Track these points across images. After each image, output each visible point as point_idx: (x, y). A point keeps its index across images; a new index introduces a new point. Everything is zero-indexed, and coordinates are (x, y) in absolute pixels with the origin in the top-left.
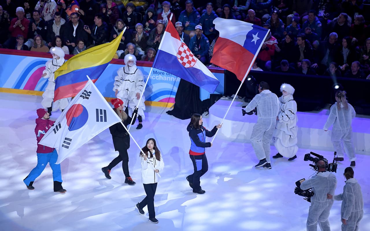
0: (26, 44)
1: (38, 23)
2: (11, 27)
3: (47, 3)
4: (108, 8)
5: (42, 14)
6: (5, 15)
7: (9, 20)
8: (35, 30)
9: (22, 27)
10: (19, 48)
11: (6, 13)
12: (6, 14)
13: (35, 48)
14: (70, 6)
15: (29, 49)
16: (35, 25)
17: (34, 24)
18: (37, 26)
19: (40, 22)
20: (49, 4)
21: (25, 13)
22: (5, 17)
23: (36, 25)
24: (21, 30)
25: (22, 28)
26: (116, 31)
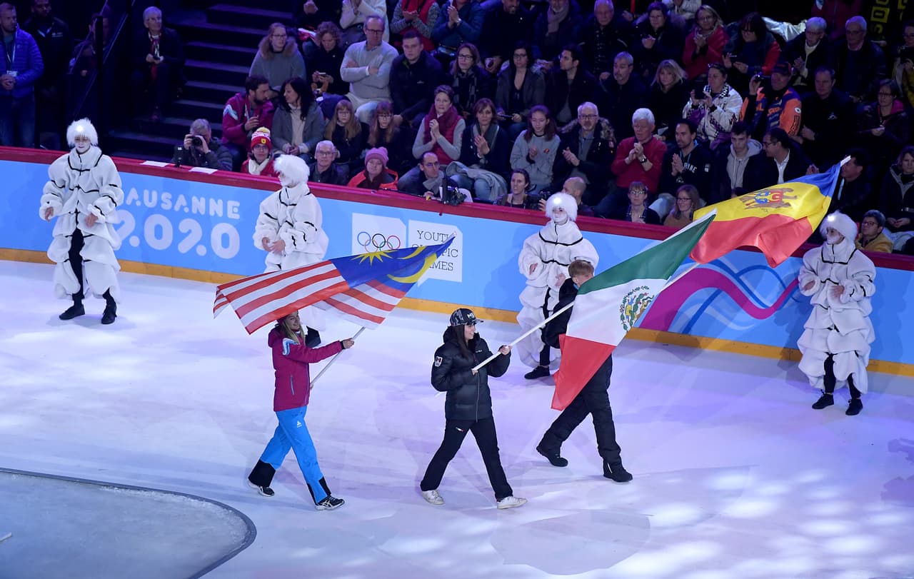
0: (656, 206)
1: (687, 152)
2: (617, 162)
3: (717, 98)
4: (881, 114)
5: (700, 129)
6: (602, 132)
7: (612, 144)
8: (679, 174)
9: (645, 160)
10: (637, 217)
11: (607, 127)
12: (605, 129)
13: (676, 218)
14: (780, 103)
15: (661, 221)
16: (680, 159)
17: (676, 157)
18: (684, 160)
19: (692, 152)
20: (721, 101)
21: (654, 126)
22: (602, 137)
23: (682, 158)
24: (642, 168)
25: (644, 165)
26: (897, 181)
